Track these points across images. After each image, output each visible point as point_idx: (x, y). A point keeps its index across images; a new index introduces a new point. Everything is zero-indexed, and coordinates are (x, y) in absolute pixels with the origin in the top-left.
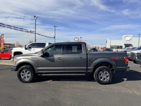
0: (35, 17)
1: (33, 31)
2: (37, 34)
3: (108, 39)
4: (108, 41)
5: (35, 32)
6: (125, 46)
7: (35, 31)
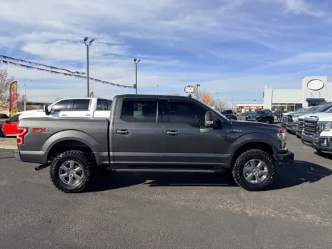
0: (85, 40)
1: (83, 73)
2: (92, 79)
3: (266, 87)
4: (268, 92)
5: (86, 75)
6: (307, 103)
7: (86, 72)
